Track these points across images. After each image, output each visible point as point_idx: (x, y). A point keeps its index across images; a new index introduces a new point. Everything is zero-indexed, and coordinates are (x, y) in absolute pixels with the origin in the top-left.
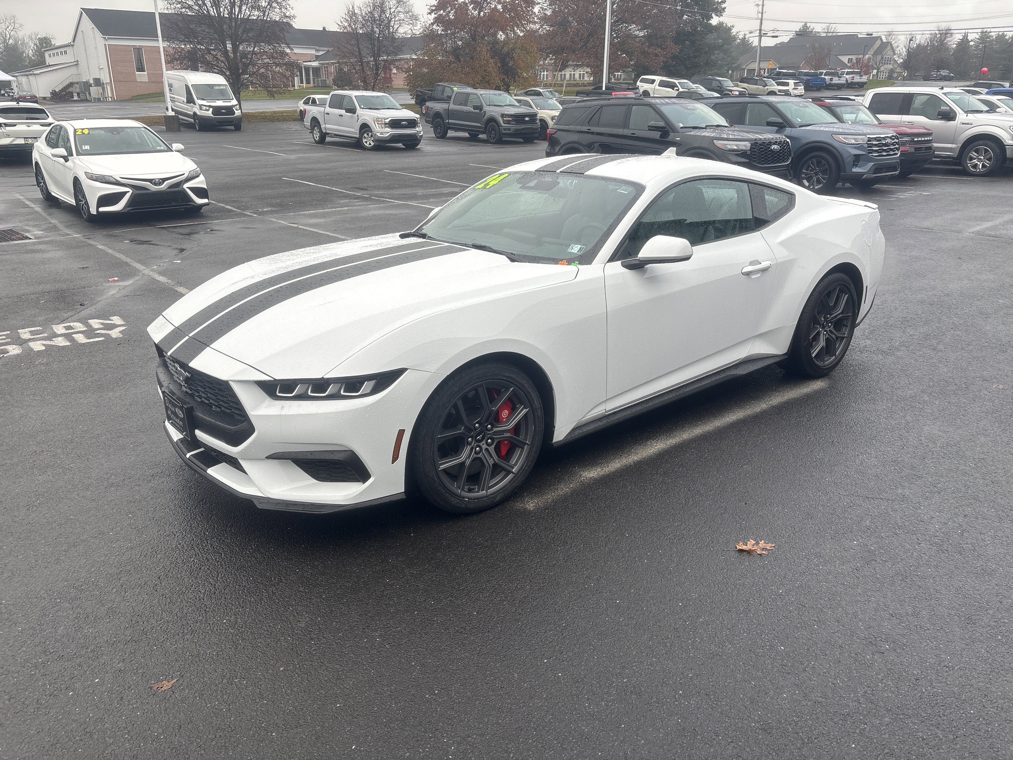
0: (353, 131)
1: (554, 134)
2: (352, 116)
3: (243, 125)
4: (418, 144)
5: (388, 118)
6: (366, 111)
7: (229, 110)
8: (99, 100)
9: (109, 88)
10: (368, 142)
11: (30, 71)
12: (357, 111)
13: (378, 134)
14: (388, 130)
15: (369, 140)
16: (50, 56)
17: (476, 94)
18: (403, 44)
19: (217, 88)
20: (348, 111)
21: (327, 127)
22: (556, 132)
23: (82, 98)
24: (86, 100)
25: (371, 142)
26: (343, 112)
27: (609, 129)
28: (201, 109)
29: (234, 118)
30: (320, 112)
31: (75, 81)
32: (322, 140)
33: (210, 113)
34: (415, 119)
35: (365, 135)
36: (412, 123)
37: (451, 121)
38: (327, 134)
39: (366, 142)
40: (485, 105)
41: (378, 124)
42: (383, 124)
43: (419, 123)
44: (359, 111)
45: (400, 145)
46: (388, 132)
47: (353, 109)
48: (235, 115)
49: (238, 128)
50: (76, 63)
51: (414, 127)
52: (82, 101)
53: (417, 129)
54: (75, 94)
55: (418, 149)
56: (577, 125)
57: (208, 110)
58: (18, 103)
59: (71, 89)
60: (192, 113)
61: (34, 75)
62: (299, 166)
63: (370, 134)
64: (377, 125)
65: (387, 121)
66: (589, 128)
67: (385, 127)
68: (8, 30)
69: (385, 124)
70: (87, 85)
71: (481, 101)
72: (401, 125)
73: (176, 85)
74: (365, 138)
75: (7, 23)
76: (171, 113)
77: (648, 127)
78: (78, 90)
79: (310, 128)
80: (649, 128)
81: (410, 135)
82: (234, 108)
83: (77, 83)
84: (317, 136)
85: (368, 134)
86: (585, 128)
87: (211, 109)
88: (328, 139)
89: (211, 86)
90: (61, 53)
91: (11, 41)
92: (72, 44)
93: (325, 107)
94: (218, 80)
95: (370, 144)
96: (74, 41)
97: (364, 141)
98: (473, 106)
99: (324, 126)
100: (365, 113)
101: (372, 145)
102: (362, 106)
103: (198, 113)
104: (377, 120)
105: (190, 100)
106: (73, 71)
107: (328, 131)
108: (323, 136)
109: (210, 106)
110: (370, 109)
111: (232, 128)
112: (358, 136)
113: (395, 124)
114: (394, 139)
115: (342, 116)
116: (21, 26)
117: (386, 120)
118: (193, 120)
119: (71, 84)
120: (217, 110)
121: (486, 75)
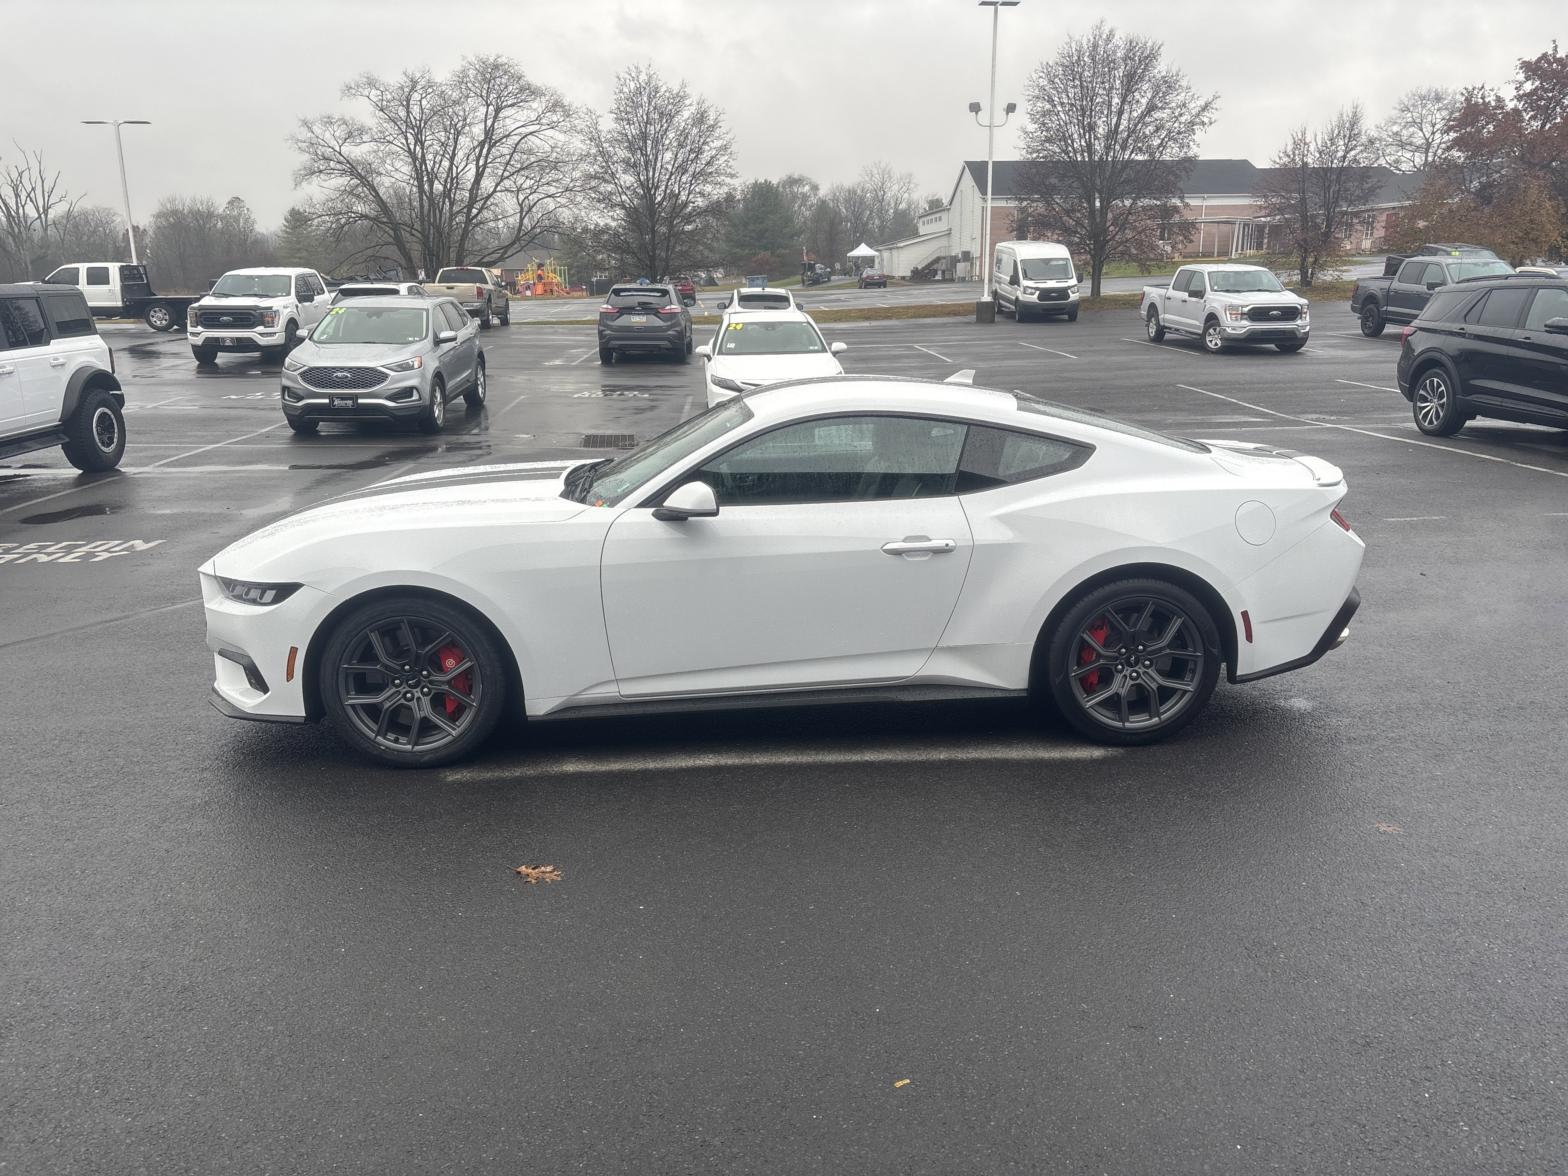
0: (1196, 324)
1: (1411, 335)
2: (1198, 302)
3: (1080, 314)
4: (1302, 346)
5: (1248, 306)
6: (1219, 295)
7: (1063, 293)
8: (963, 280)
9: (978, 263)
10: (1213, 341)
11: (894, 244)
12: (1206, 296)
13: (1229, 330)
14: (1245, 323)
15: (1216, 338)
16: (924, 224)
17: (1438, 264)
18: (1380, 184)
19: (1054, 263)
20: (1193, 294)
21: (1167, 317)
22: (1416, 331)
23: (947, 276)
24: (952, 280)
25: (1219, 342)
26: (1185, 295)
27: (1492, 329)
28: (1025, 293)
29: (1067, 304)
30: (1160, 296)
31: (943, 255)
32: (1159, 337)
33: (1034, 298)
34: (1296, 308)
35: (1211, 331)
36: (1290, 313)
37: (1390, 308)
38: (1165, 327)
39: (1211, 341)
40: (1450, 281)
41: (1230, 314)
42: (1238, 314)
43: (1306, 313)
44: (1209, 294)
45: (1272, 346)
46: (1245, 326)
47: (1201, 292)
48: (1070, 300)
49: (1073, 318)
50: (948, 232)
51: (1294, 319)
52: (944, 280)
53: (1299, 322)
54: (940, 273)
55: (1300, 353)
56: (1446, 321)
57: (1032, 294)
58: (763, 289)
59: (935, 267)
60: (1014, 298)
61: (898, 248)
62: (1066, 375)
63: (1218, 329)
64: (1228, 316)
65: (1246, 309)
66: (1463, 326)
67: (1241, 319)
68: (901, 191)
69: (1242, 314)
70: (954, 260)
71: (1444, 275)
72: (1269, 316)
73: (1005, 257)
74: (1210, 335)
75: (902, 184)
76: (987, 298)
77: (1546, 326)
78: (944, 267)
79: (1146, 319)
80: (1546, 329)
81: (1283, 332)
82: (1069, 291)
83: (944, 258)
84: (1153, 331)
85: (1215, 330)
86: (1455, 327)
87: (1038, 292)
88: (1168, 336)
89: (1047, 261)
90: (936, 221)
91: (903, 206)
92: (948, 207)
93: (1168, 289)
94: (1058, 251)
95: (1216, 344)
96: (950, 204)
97: (1208, 339)
98: (1428, 284)
99: (1162, 316)
100: (1216, 297)
101: (1220, 345)
102: (1216, 288)
103: (1021, 298)
104: (1231, 308)
105: (1014, 281)
106: (943, 242)
107: (1167, 324)
108: (1161, 331)
109: (1037, 289)
110: (1227, 291)
111: (1066, 317)
112: (1200, 332)
113: (1258, 314)
114: (1254, 337)
115: (1186, 301)
116: (916, 186)
117: (1244, 309)
118: (1013, 307)
119: (938, 260)
120: (1045, 294)
121: (1533, 229)
